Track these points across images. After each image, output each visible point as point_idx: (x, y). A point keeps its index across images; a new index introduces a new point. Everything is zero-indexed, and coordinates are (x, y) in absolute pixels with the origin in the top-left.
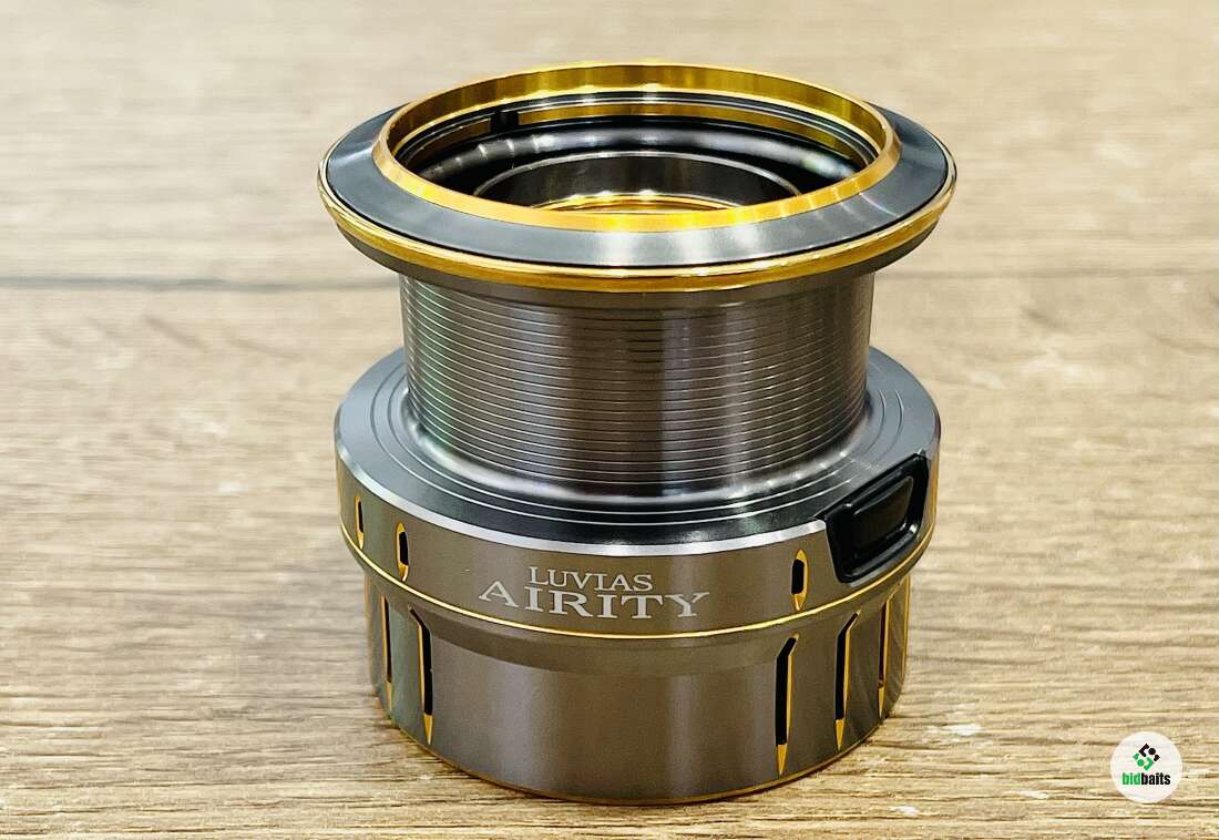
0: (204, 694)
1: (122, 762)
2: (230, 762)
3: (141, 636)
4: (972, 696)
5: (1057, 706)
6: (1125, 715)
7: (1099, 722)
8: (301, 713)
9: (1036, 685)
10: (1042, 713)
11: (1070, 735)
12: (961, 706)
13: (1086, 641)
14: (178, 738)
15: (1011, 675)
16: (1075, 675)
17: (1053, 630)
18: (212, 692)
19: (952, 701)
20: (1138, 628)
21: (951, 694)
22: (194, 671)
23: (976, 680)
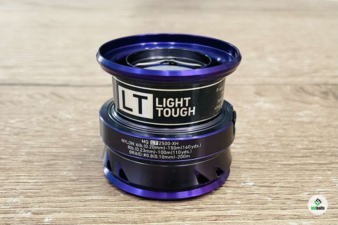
0: (67, 176)
1: (47, 191)
2: (74, 191)
3: (51, 162)
4: (251, 176)
7: (282, 182)
8: (91, 180)
9: (266, 174)
10: (268, 180)
11: (275, 185)
12: (249, 178)
14: (61, 186)
15: (260, 172)
16: (275, 172)
17: (269, 161)
18: (69, 175)
19: (246, 178)
20: (288, 161)
21: (246, 176)
22: (65, 170)
23: (251, 173)
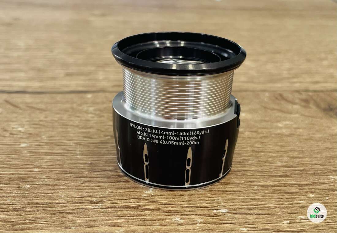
5: (247, 203)
6: (266, 206)
13: (253, 185)
